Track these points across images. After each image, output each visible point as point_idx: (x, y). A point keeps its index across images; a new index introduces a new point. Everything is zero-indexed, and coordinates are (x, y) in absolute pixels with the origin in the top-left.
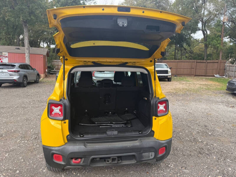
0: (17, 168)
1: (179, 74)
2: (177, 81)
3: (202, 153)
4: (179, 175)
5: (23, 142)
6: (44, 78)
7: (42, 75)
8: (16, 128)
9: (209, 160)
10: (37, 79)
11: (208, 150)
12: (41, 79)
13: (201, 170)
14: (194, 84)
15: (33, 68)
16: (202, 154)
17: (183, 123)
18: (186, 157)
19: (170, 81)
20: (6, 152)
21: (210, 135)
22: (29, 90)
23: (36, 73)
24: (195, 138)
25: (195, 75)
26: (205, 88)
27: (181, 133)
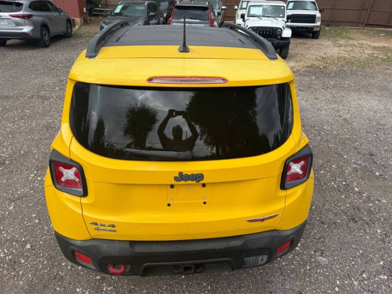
0: (28, 238)
1: (334, 22)
2: (329, 40)
3: (357, 219)
4: (308, 268)
5: (39, 178)
6: (81, 26)
7: (78, 20)
8: (29, 146)
9: (368, 237)
10: (67, 31)
11: (370, 212)
12: (77, 27)
13: (351, 259)
14: (361, 47)
15: (58, 7)
16: (356, 222)
17: (330, 146)
18: (326, 226)
19: (317, 38)
20: (11, 201)
21: (377, 177)
22: (53, 55)
23: (65, 18)
24: (348, 185)
25: (367, 25)
26: (381, 59)
27: (323, 172)
